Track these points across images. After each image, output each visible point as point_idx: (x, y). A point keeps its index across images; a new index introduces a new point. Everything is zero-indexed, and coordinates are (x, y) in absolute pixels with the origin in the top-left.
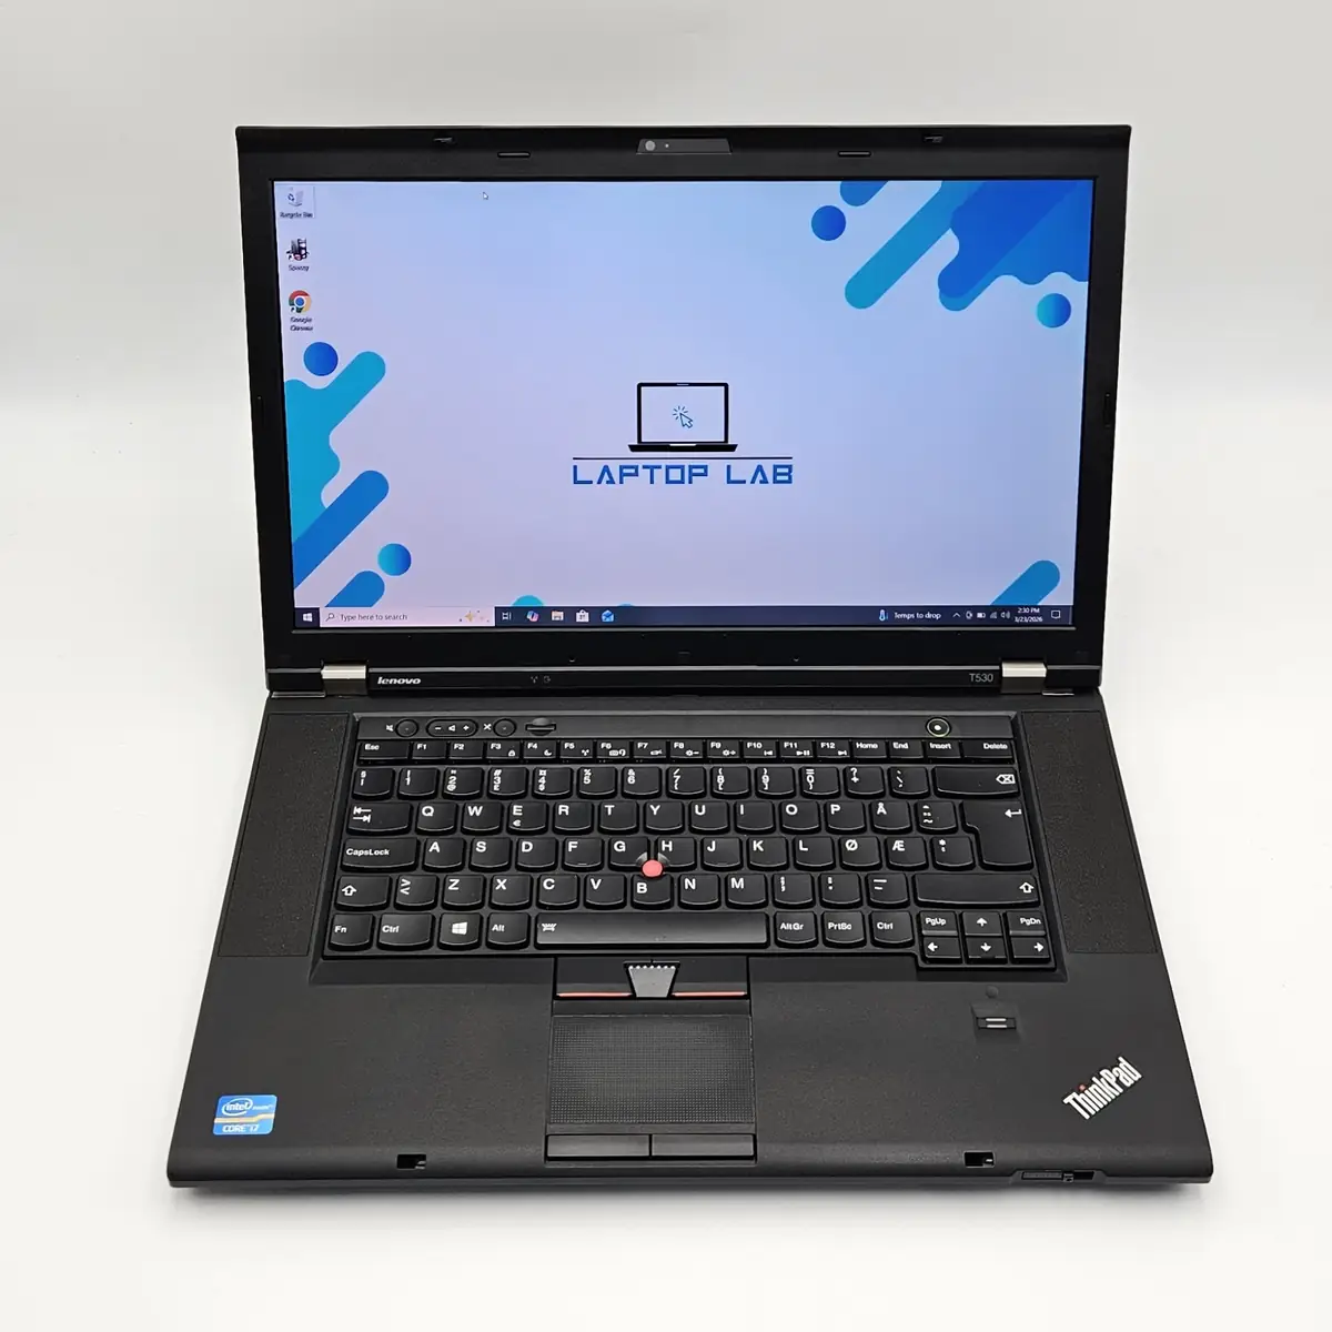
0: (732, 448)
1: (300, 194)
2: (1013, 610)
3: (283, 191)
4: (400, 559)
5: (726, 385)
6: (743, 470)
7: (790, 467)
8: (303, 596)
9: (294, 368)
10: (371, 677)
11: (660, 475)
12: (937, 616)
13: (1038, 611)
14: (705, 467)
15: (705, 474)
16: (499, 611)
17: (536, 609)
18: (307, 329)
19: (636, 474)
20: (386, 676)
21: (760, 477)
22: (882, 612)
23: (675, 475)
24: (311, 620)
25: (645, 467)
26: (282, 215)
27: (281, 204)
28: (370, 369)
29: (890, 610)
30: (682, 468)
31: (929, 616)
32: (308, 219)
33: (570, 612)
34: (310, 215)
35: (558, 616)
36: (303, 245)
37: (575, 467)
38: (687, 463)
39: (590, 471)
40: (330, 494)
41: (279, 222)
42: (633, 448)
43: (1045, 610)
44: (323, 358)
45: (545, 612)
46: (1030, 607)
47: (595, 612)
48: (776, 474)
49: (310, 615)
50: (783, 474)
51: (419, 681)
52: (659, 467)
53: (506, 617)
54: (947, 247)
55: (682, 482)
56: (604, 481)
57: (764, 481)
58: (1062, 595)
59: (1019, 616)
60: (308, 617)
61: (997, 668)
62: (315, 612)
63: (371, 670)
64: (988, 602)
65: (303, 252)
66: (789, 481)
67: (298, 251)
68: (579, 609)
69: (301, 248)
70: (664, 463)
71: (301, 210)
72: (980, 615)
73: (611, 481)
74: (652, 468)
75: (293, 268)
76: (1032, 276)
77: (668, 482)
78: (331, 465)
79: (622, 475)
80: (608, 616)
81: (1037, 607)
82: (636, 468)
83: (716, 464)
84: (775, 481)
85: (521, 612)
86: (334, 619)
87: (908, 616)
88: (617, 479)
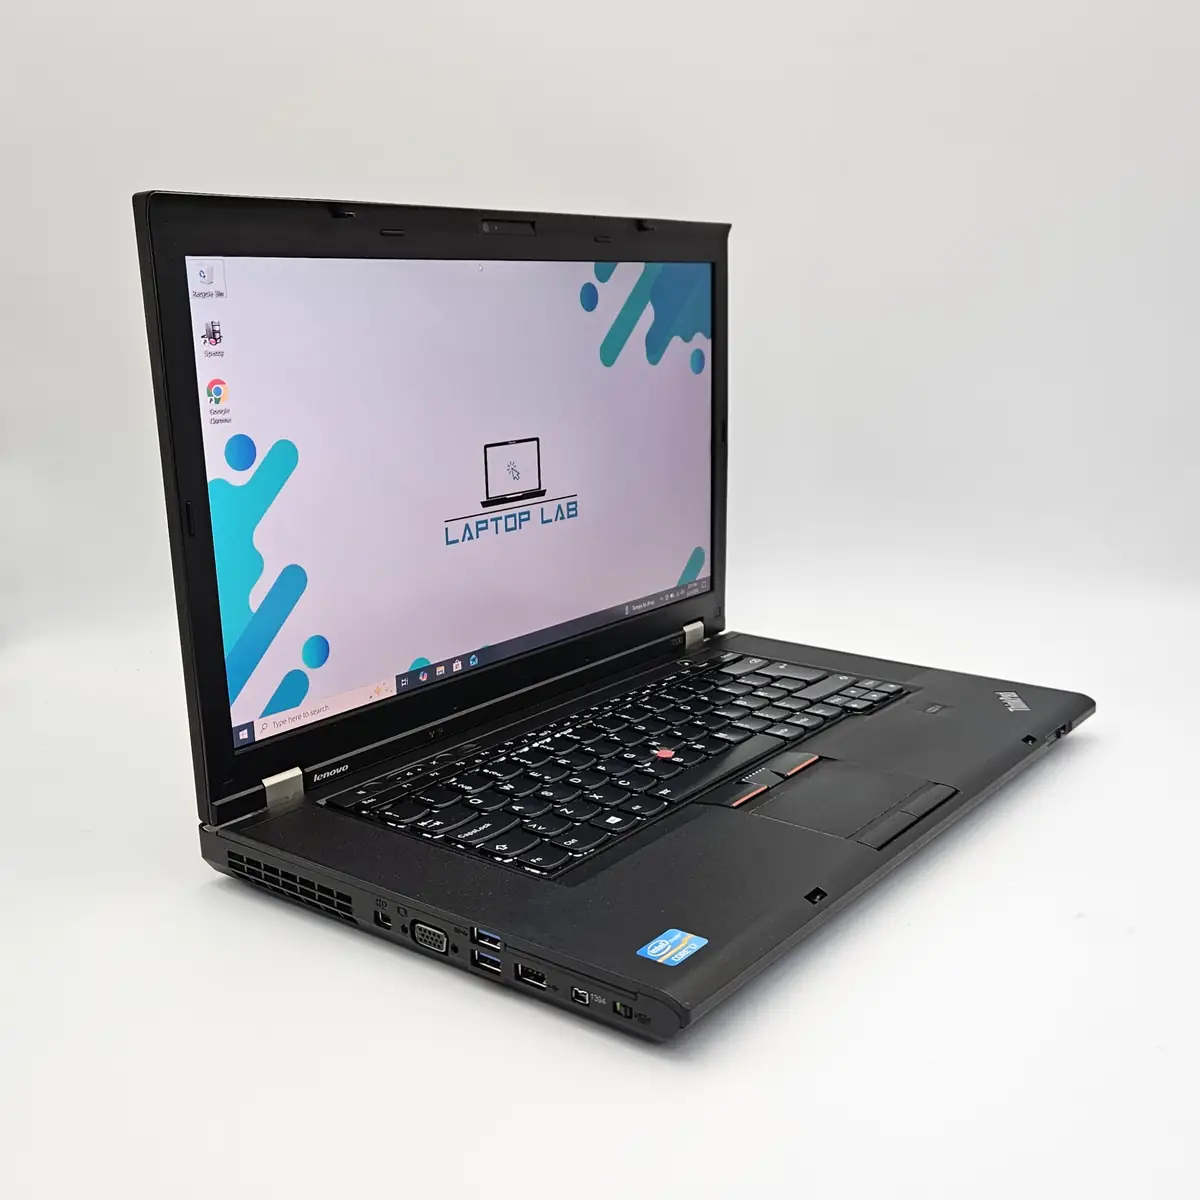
0: (542, 493)
1: (211, 270)
2: (685, 587)
3: (194, 267)
4: (321, 651)
5: (537, 439)
6: (550, 510)
7: (575, 503)
8: (243, 709)
9: (216, 466)
10: (307, 777)
11: (501, 523)
12: (653, 603)
13: (696, 585)
14: (528, 513)
15: (528, 519)
16: (398, 678)
17: (424, 669)
18: (226, 421)
19: (486, 528)
20: (320, 771)
21: (560, 515)
22: (627, 607)
23: (511, 523)
24: (246, 736)
25: (492, 520)
26: (195, 295)
27: (194, 284)
28: (286, 455)
29: (630, 605)
30: (514, 515)
31: (649, 603)
32: (220, 299)
33: (448, 663)
34: (221, 294)
35: (441, 670)
36: (217, 328)
37: (447, 529)
38: (517, 511)
39: (457, 530)
40: (256, 599)
41: (195, 304)
42: (485, 504)
43: (698, 583)
44: (242, 451)
45: (431, 669)
46: (693, 583)
47: (465, 658)
48: (569, 510)
49: (246, 731)
50: (573, 510)
51: (347, 767)
52: (500, 518)
53: (404, 682)
54: (648, 316)
55: (515, 528)
56: (466, 538)
57: (563, 517)
58: (705, 572)
59: (688, 590)
60: (244, 735)
61: (680, 633)
62: (250, 726)
63: (307, 770)
64: (674, 585)
65: (217, 335)
66: (576, 515)
67: (213, 335)
68: (453, 660)
69: (214, 332)
70: (503, 514)
71: (212, 289)
72: (672, 596)
73: (471, 538)
74: (496, 520)
75: (209, 354)
76: (688, 336)
77: (507, 530)
78: (257, 564)
79: (478, 530)
80: (474, 660)
81: (696, 581)
82: (486, 521)
84: (569, 517)
85: (412, 675)
86: (267, 729)
87: (639, 607)
88: (474, 535)
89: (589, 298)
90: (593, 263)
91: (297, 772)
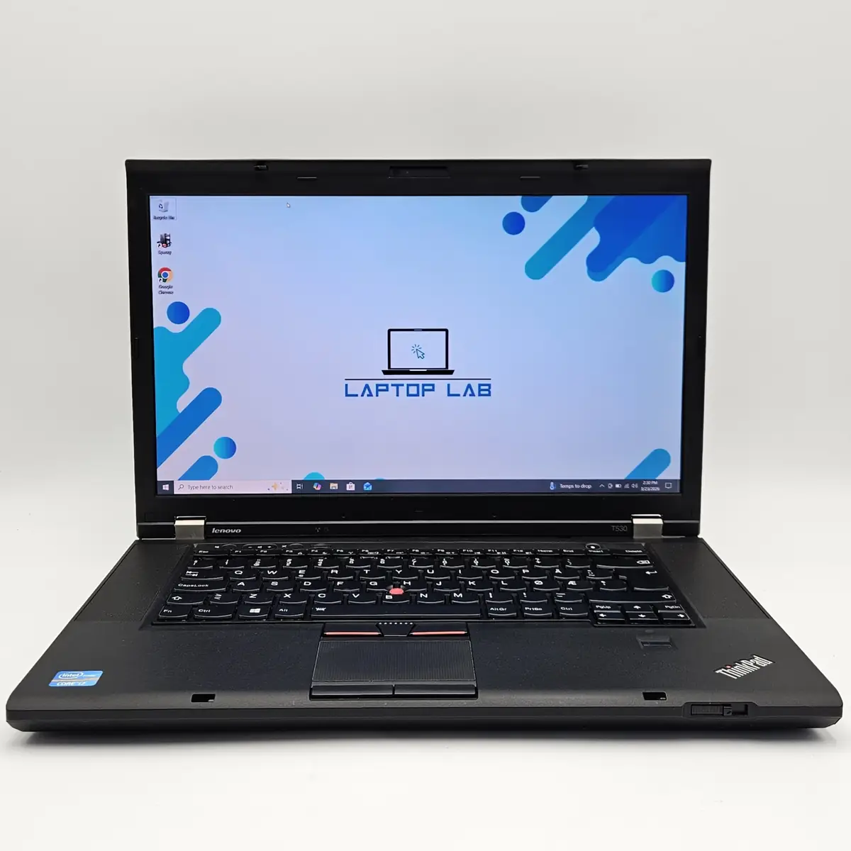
0: (451, 372)
1: (167, 204)
2: (640, 482)
3: (155, 202)
4: (229, 448)
5: (447, 331)
6: (459, 387)
7: (489, 385)
8: (163, 473)
9: (160, 318)
10: (207, 528)
11: (403, 390)
12: (589, 487)
13: (656, 483)
14: (433, 385)
15: (433, 390)
16: (294, 483)
17: (319, 482)
18: (169, 293)
19: (387, 390)
20: (217, 527)
21: (469, 392)
22: (552, 483)
23: (413, 390)
24: (167, 489)
25: (392, 385)
26: (155, 218)
27: (154, 210)
28: (211, 319)
29: (557, 482)
30: (418, 385)
31: (583, 486)
32: (172, 220)
33: (343, 483)
34: (173, 218)
35: (334, 486)
36: (168, 238)
37: (346, 385)
38: (421, 383)
39: (357, 388)
40: (183, 403)
41: (153, 223)
42: (385, 372)
43: (662, 482)
44: (179, 312)
45: (326, 483)
46: (651, 480)
47: (359, 483)
48: (480, 390)
49: (168, 485)
50: (485, 390)
51: (240, 531)
52: (403, 385)
53: (299, 487)
54: (592, 239)
55: (418, 395)
56: (366, 395)
57: (473, 395)
58: (673, 472)
59: (644, 486)
60: (166, 487)
61: (630, 522)
62: (171, 483)
63: (207, 523)
64: (623, 478)
65: (168, 242)
66: (489, 395)
67: (165, 241)
68: (348, 482)
69: (166, 240)
70: (405, 383)
71: (166, 214)
72: (617, 486)
73: (370, 395)
74: (397, 386)
75: (161, 253)
76: (648, 259)
77: (408, 395)
78: (185, 384)
79: (378, 390)
80: (368, 486)
81: (655, 480)
82: (387, 385)
83: (440, 383)
84: (480, 395)
85: (307, 483)
86: (183, 488)
87: (570, 487)
88: (374, 393)
89: (514, 224)
90: (520, 197)
91: (202, 523)
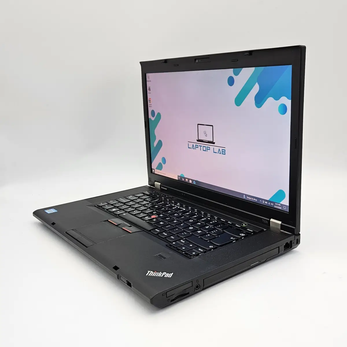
0: (214, 143)
2: (274, 203)
3: (148, 75)
4: (164, 160)
5: (213, 126)
6: (216, 149)
8: (153, 166)
9: (150, 116)
10: (160, 186)
11: (202, 148)
12: (256, 200)
13: (280, 205)
14: (209, 147)
15: (210, 149)
16: (178, 176)
17: (183, 177)
18: (151, 106)
20: (162, 187)
22: (244, 195)
23: (204, 149)
25: (199, 146)
27: (147, 78)
29: (246, 195)
31: (254, 199)
32: (150, 82)
33: (189, 179)
35: (187, 180)
36: (150, 88)
37: (188, 144)
38: (206, 146)
39: (191, 145)
40: (155, 144)
42: (198, 141)
43: (282, 205)
44: (153, 113)
45: (185, 178)
46: (278, 203)
47: (192, 181)
48: (222, 152)
50: (224, 152)
51: (167, 189)
53: (179, 178)
54: (256, 88)
55: (205, 151)
56: (193, 148)
57: (220, 153)
58: (286, 202)
59: (276, 205)
61: (269, 219)
62: (154, 170)
64: (268, 199)
66: (225, 154)
70: (203, 145)
72: (266, 202)
74: (201, 146)
75: (149, 93)
76: (277, 98)
78: (155, 138)
79: (196, 147)
80: (194, 182)
83: (212, 147)
84: (222, 154)
85: (181, 177)
86: (156, 172)
87: (250, 198)
88: (195, 148)
89: (231, 82)
90: (232, 69)
91: (160, 184)
